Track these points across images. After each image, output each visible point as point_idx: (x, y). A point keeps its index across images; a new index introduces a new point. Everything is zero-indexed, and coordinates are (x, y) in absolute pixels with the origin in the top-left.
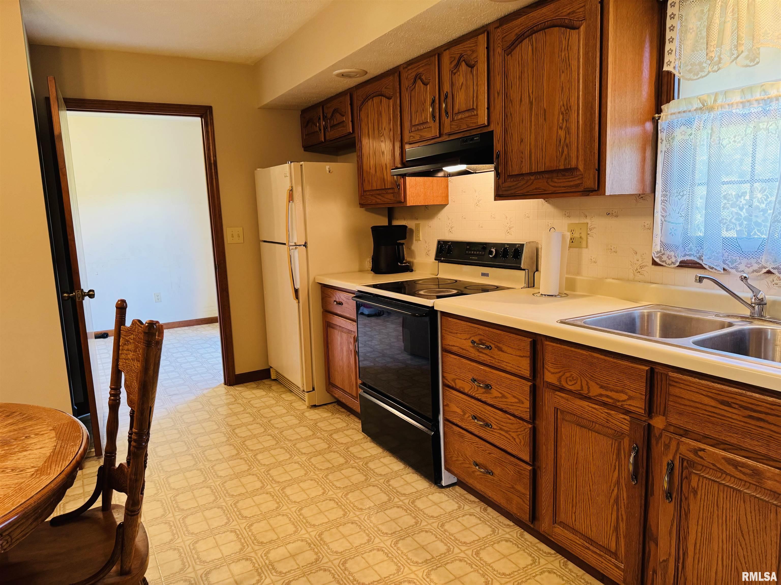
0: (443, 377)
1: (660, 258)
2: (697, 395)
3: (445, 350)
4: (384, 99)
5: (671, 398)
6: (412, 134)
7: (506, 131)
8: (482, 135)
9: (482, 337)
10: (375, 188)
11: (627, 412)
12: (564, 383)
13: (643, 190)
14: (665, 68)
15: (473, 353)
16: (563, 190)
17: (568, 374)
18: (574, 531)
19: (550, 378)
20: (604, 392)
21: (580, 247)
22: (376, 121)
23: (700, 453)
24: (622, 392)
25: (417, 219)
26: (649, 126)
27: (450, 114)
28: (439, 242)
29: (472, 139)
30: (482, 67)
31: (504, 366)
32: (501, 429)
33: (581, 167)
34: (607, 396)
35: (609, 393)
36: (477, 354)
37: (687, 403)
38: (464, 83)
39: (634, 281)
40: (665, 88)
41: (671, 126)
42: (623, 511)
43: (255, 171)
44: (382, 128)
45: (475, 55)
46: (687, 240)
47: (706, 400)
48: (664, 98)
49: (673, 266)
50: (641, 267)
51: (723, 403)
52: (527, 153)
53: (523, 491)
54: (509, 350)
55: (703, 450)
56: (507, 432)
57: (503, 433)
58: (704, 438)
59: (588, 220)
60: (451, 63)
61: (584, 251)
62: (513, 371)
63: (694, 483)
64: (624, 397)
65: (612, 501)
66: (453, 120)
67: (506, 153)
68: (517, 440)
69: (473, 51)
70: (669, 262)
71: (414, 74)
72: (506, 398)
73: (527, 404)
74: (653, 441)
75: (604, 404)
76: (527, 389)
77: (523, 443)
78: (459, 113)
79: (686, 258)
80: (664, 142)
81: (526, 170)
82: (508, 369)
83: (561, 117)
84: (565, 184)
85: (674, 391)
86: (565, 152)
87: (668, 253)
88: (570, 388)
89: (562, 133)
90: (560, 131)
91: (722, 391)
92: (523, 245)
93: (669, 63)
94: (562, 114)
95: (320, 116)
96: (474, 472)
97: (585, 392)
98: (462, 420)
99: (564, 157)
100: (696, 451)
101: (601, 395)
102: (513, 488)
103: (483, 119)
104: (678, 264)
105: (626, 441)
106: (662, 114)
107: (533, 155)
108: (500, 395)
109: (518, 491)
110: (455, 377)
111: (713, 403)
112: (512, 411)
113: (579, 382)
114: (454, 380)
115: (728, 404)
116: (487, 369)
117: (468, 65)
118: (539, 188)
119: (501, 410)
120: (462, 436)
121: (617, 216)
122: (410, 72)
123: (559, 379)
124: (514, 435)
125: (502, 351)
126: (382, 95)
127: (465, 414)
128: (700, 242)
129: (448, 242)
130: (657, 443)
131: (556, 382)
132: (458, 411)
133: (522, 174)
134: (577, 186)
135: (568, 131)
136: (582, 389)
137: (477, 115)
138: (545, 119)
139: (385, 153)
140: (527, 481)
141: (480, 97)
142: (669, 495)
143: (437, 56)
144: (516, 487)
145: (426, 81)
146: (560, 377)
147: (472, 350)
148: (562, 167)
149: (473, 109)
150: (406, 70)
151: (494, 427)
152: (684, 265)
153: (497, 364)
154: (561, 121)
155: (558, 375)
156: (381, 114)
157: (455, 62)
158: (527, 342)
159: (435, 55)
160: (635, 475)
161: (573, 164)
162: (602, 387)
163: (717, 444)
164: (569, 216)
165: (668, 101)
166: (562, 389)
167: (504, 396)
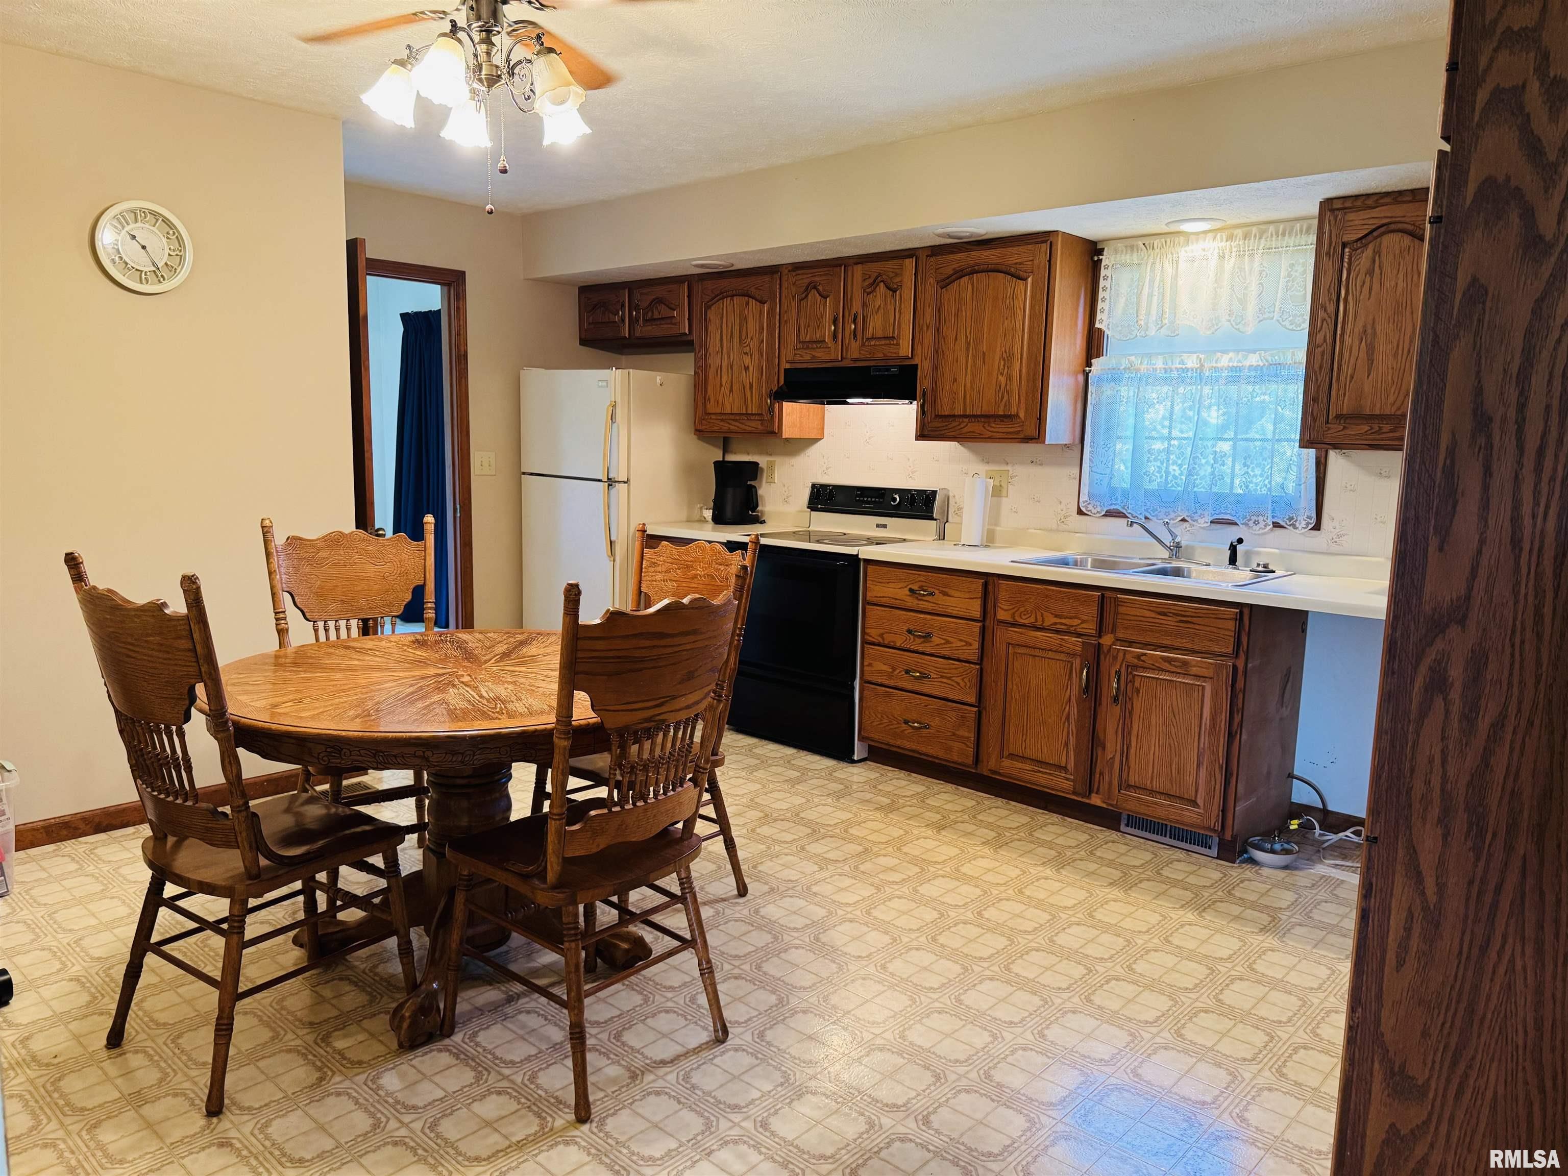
0: (864, 633)
1: (1086, 507)
2: (1141, 611)
3: (866, 603)
4: (752, 302)
5: (1119, 617)
6: (798, 352)
7: (935, 368)
8: (902, 368)
9: (924, 584)
10: (728, 410)
11: (1079, 635)
12: (1017, 618)
13: (1074, 440)
14: (1097, 325)
15: (911, 602)
16: (1001, 435)
17: (1022, 609)
18: (1023, 758)
19: (1002, 615)
20: (1058, 620)
21: (1000, 496)
22: (737, 327)
23: (1142, 658)
24: (1076, 617)
25: (770, 455)
26: (1081, 378)
27: (859, 337)
28: (814, 486)
29: (888, 370)
30: (908, 293)
31: (949, 611)
32: (942, 677)
33: (1022, 415)
34: (1061, 624)
35: (1063, 621)
36: (916, 602)
37: (1133, 618)
38: (882, 306)
39: (1058, 531)
40: (1095, 343)
41: (1100, 380)
42: (1073, 726)
43: (522, 372)
44: (747, 335)
45: (898, 279)
46: (1113, 490)
47: (1148, 614)
48: (1094, 352)
49: (1098, 515)
50: (1065, 517)
51: (1160, 613)
52: (961, 395)
53: (966, 734)
54: (957, 594)
55: (1145, 654)
56: (949, 678)
57: (944, 680)
58: (1146, 645)
59: (1009, 468)
60: (864, 280)
61: (1004, 500)
62: (961, 614)
63: (1137, 684)
64: (1077, 622)
65: (1063, 719)
66: (863, 345)
67: (934, 390)
68: (962, 684)
69: (897, 275)
70: (1094, 511)
71: (806, 281)
72: (951, 643)
73: (976, 645)
74: (1102, 657)
75: (1057, 632)
76: (977, 630)
77: (968, 684)
78: (873, 338)
79: (1112, 507)
80: (1094, 395)
81: (959, 411)
82: (955, 613)
83: (1002, 363)
84: (1005, 430)
85: (1121, 610)
86: (1006, 398)
87: (1093, 502)
88: (1026, 622)
89: (1002, 379)
90: (1000, 377)
91: (1161, 604)
92: (935, 492)
93: (1101, 321)
94: (1004, 360)
95: (624, 302)
96: (902, 732)
97: (1039, 623)
98: (890, 677)
99: (1003, 403)
100: (1139, 657)
101: (1056, 624)
102: (954, 734)
103: (905, 349)
104: (1103, 513)
105: (1077, 662)
106: (1092, 368)
107: (968, 396)
108: (943, 642)
109: (962, 737)
110: (882, 631)
111: (1153, 615)
112: (956, 656)
113: (1033, 616)
114: (881, 635)
115: (1165, 614)
116: (929, 617)
117: (888, 288)
118: (973, 432)
119: (944, 657)
120: (888, 695)
121: (1041, 465)
122: (800, 277)
123: (1013, 616)
124: (958, 680)
125: (950, 596)
126: (749, 296)
127: (894, 669)
128: (1125, 493)
129: (829, 486)
130: (1105, 658)
131: (1009, 619)
132: (885, 668)
133: (954, 416)
134: (1018, 432)
135: (1009, 378)
136: (1036, 620)
137: (898, 344)
138: (984, 362)
139: (751, 369)
140: (972, 724)
141: (903, 326)
142: (1116, 699)
143: (843, 268)
144: (957, 733)
145: (825, 293)
146: (1014, 614)
147: (909, 599)
148: (1001, 413)
149: (893, 337)
150: (794, 274)
151: (933, 676)
152: (1109, 514)
153: (939, 610)
154: (1002, 367)
155: (1011, 612)
156: (746, 319)
157: (871, 281)
158: (979, 583)
159: (840, 266)
160: (1087, 689)
161: (1014, 411)
162: (1056, 616)
163: (1157, 647)
164: (988, 463)
165: (1098, 356)
166: (1014, 625)
167: (948, 642)
